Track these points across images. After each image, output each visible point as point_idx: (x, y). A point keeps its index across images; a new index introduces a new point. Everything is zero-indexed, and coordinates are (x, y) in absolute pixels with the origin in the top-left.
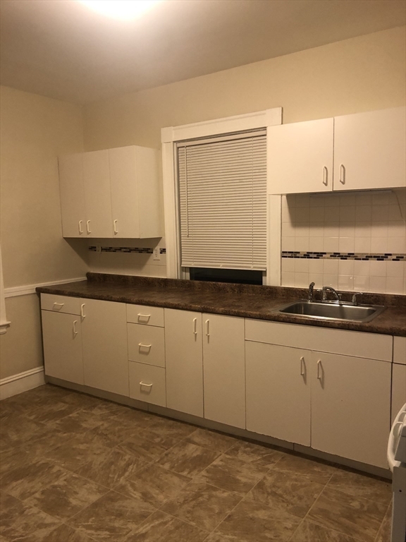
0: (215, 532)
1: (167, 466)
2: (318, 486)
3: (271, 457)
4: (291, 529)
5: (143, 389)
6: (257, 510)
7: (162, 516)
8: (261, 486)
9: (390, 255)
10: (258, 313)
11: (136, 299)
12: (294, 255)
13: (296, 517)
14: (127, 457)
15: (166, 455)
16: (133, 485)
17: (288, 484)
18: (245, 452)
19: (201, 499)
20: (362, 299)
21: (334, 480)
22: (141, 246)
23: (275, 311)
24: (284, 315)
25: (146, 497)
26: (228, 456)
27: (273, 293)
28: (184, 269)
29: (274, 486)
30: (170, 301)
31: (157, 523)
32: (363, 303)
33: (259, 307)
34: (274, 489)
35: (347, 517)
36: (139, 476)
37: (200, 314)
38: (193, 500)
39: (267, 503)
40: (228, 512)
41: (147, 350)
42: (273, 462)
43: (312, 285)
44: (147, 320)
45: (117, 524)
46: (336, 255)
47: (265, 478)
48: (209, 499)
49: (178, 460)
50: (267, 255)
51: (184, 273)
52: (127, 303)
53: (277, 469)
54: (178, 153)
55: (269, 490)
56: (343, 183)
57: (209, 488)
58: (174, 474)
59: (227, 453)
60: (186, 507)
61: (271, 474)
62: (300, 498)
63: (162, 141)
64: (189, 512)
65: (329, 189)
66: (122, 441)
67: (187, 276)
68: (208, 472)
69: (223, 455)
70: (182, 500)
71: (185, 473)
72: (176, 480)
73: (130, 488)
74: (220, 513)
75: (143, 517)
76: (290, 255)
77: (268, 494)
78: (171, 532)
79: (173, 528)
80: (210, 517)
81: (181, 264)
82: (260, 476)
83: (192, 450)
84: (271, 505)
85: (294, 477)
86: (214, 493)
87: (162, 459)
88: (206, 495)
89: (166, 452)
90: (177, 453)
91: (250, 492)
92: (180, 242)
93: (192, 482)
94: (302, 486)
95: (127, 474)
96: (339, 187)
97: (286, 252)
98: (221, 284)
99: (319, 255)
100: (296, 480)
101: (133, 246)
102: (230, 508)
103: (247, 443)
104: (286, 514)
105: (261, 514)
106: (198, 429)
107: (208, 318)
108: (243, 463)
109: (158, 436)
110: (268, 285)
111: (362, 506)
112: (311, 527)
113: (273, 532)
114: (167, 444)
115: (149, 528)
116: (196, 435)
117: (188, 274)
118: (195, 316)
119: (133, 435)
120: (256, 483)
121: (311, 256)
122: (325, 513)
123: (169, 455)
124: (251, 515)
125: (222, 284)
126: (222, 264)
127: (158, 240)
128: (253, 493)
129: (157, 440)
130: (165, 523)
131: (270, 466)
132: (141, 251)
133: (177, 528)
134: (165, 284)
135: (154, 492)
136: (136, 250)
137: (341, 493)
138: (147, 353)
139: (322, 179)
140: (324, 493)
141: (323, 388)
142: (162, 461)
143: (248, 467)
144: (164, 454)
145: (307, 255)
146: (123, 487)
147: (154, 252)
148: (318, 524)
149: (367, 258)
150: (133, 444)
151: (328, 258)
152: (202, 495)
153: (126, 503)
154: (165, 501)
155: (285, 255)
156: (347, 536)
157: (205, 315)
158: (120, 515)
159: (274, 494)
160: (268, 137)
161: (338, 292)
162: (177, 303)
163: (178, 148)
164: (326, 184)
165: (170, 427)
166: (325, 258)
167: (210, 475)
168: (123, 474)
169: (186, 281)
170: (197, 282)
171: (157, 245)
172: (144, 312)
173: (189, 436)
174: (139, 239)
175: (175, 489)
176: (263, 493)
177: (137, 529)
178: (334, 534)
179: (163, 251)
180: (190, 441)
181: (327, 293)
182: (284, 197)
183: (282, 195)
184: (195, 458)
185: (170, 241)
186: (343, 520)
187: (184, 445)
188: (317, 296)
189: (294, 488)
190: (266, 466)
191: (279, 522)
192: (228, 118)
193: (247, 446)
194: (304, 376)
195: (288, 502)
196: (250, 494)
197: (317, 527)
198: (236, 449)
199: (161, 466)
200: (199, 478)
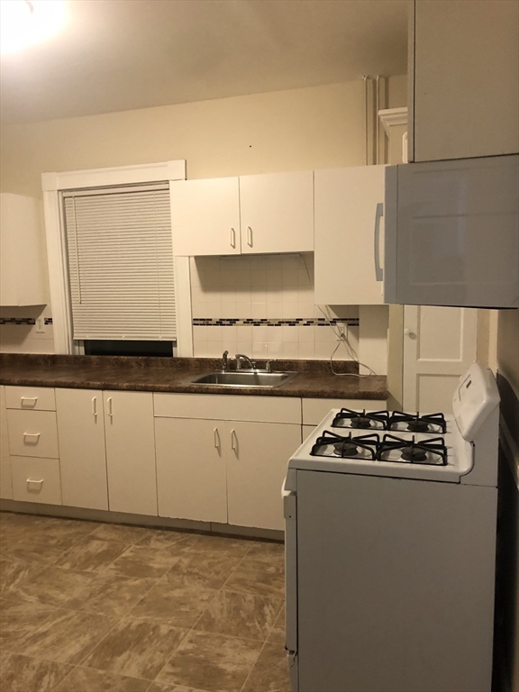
0: (127, 616)
1: (67, 566)
2: (235, 559)
3: (186, 541)
4: (207, 600)
5: (31, 487)
6: (172, 590)
7: (65, 613)
8: (176, 569)
9: (301, 320)
10: (168, 386)
11: (17, 380)
12: (206, 322)
13: (213, 590)
14: (15, 565)
15: (66, 555)
16: (26, 591)
17: (205, 563)
18: (158, 540)
19: (109, 591)
20: (276, 366)
21: (252, 552)
22: (19, 316)
23: (186, 382)
24: (195, 386)
25: (43, 599)
26: (138, 547)
27: (185, 364)
28: (77, 343)
29: (190, 567)
30: (63, 380)
31: (59, 620)
32: (278, 370)
33: (170, 380)
34: (189, 570)
35: (263, 582)
36: (32, 581)
37: (101, 391)
38: (101, 592)
39: (183, 582)
40: (141, 597)
41: (35, 440)
42: (189, 546)
43: (225, 355)
44: (32, 404)
45: (11, 629)
46: (249, 321)
47: (180, 561)
48: (118, 589)
49: (79, 558)
50: (177, 323)
51: (77, 347)
52: (5, 385)
53: (193, 551)
54: (64, 204)
55: (185, 571)
56: (251, 246)
57: (118, 579)
58: (77, 573)
59: (137, 544)
60: (94, 600)
61: (186, 557)
62: (217, 573)
63: (43, 189)
64: (96, 604)
65: (237, 252)
66: (7, 549)
67: (81, 351)
68: (116, 564)
69: (133, 546)
70: (87, 595)
71: (89, 570)
72: (79, 578)
73: (23, 594)
74: (132, 600)
75: (42, 618)
76: (202, 322)
77: (184, 574)
78: (77, 625)
79: (79, 621)
80: (121, 604)
81: (73, 336)
82: (174, 560)
83: (95, 547)
84: (186, 583)
85: (211, 555)
86: (124, 582)
87: (60, 560)
88: (115, 586)
89: (65, 552)
90: (79, 552)
91: (165, 576)
92: (71, 310)
93: (98, 576)
94: (219, 563)
95: (17, 581)
96: (247, 250)
97: (197, 320)
98: (124, 358)
99: (232, 322)
100: (213, 558)
101: (9, 316)
102: (143, 593)
103: (160, 531)
104: (203, 589)
105: (177, 593)
106: (103, 525)
107: (109, 395)
108: (156, 550)
109: (53, 538)
110: (179, 356)
111: (278, 570)
112: (228, 595)
113: (189, 606)
114: (66, 544)
115: (51, 625)
116: (100, 531)
117: (82, 349)
118: (95, 395)
119: (21, 541)
120: (171, 567)
121: (224, 323)
122: (241, 582)
123: (69, 555)
124: (165, 595)
125: (126, 357)
126: (124, 335)
127: (41, 308)
128: (168, 576)
129: (53, 542)
130: (69, 619)
131: (186, 550)
132: (19, 322)
133: (83, 620)
134: (53, 361)
135: (53, 593)
136: (13, 320)
137: (258, 562)
138: (34, 444)
139: (229, 241)
140: (241, 565)
141: (238, 458)
142: (60, 562)
143: (161, 554)
144: (62, 555)
145: (220, 323)
146: (14, 594)
147: (37, 323)
148: (234, 591)
149: (280, 324)
150: (22, 550)
151: (241, 325)
152: (110, 587)
153: (19, 608)
154: (67, 599)
155: (196, 322)
156: (262, 597)
157: (106, 392)
158: (14, 620)
159: (190, 573)
160: (170, 191)
161: (253, 360)
162: (71, 381)
163: (64, 198)
164: (234, 247)
165: (69, 526)
166: (238, 325)
167: (119, 567)
168: (13, 582)
169: (80, 357)
170: (94, 357)
171: (39, 315)
172: (28, 394)
173: (91, 534)
174: (17, 307)
175: (80, 586)
176: (179, 574)
177: (37, 629)
178: (250, 597)
179: (49, 321)
180: (93, 538)
181: (241, 361)
182: (193, 259)
183: (189, 257)
184: (100, 554)
185: (58, 309)
186: (259, 584)
187: (87, 542)
188: (231, 365)
189: (211, 565)
190: (181, 550)
191: (195, 597)
192: (126, 167)
193: (160, 534)
194: (218, 448)
195: (204, 578)
196: (165, 578)
197: (234, 594)
198: (148, 539)
199: (60, 567)
200: (106, 571)
